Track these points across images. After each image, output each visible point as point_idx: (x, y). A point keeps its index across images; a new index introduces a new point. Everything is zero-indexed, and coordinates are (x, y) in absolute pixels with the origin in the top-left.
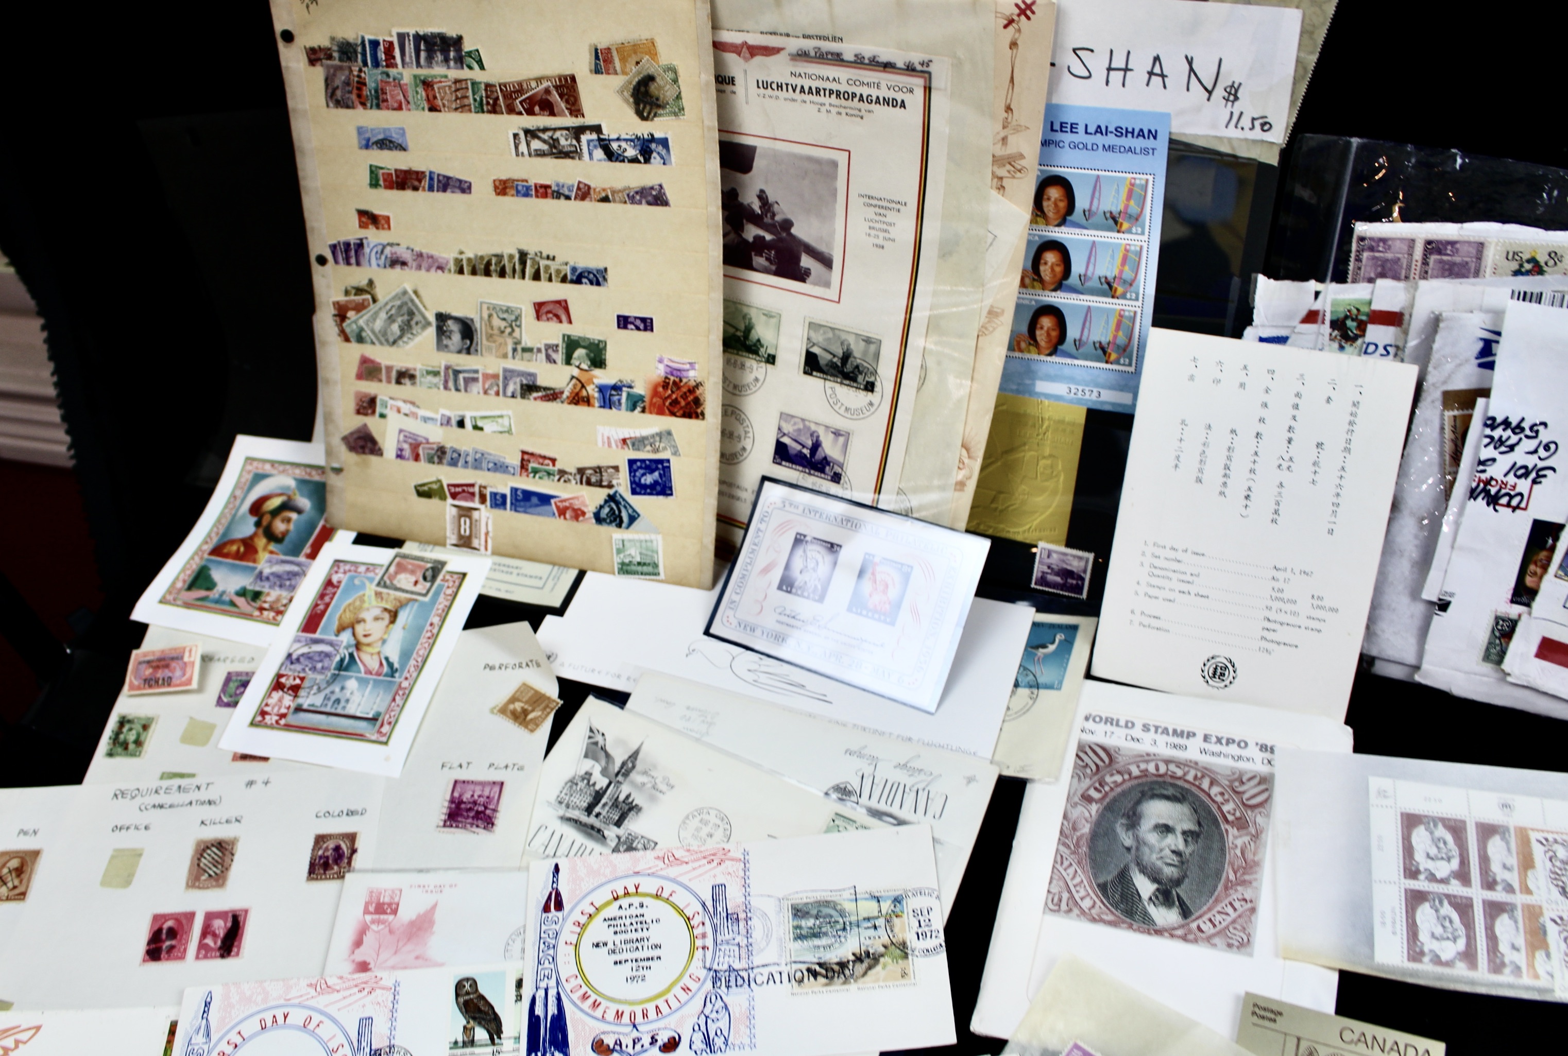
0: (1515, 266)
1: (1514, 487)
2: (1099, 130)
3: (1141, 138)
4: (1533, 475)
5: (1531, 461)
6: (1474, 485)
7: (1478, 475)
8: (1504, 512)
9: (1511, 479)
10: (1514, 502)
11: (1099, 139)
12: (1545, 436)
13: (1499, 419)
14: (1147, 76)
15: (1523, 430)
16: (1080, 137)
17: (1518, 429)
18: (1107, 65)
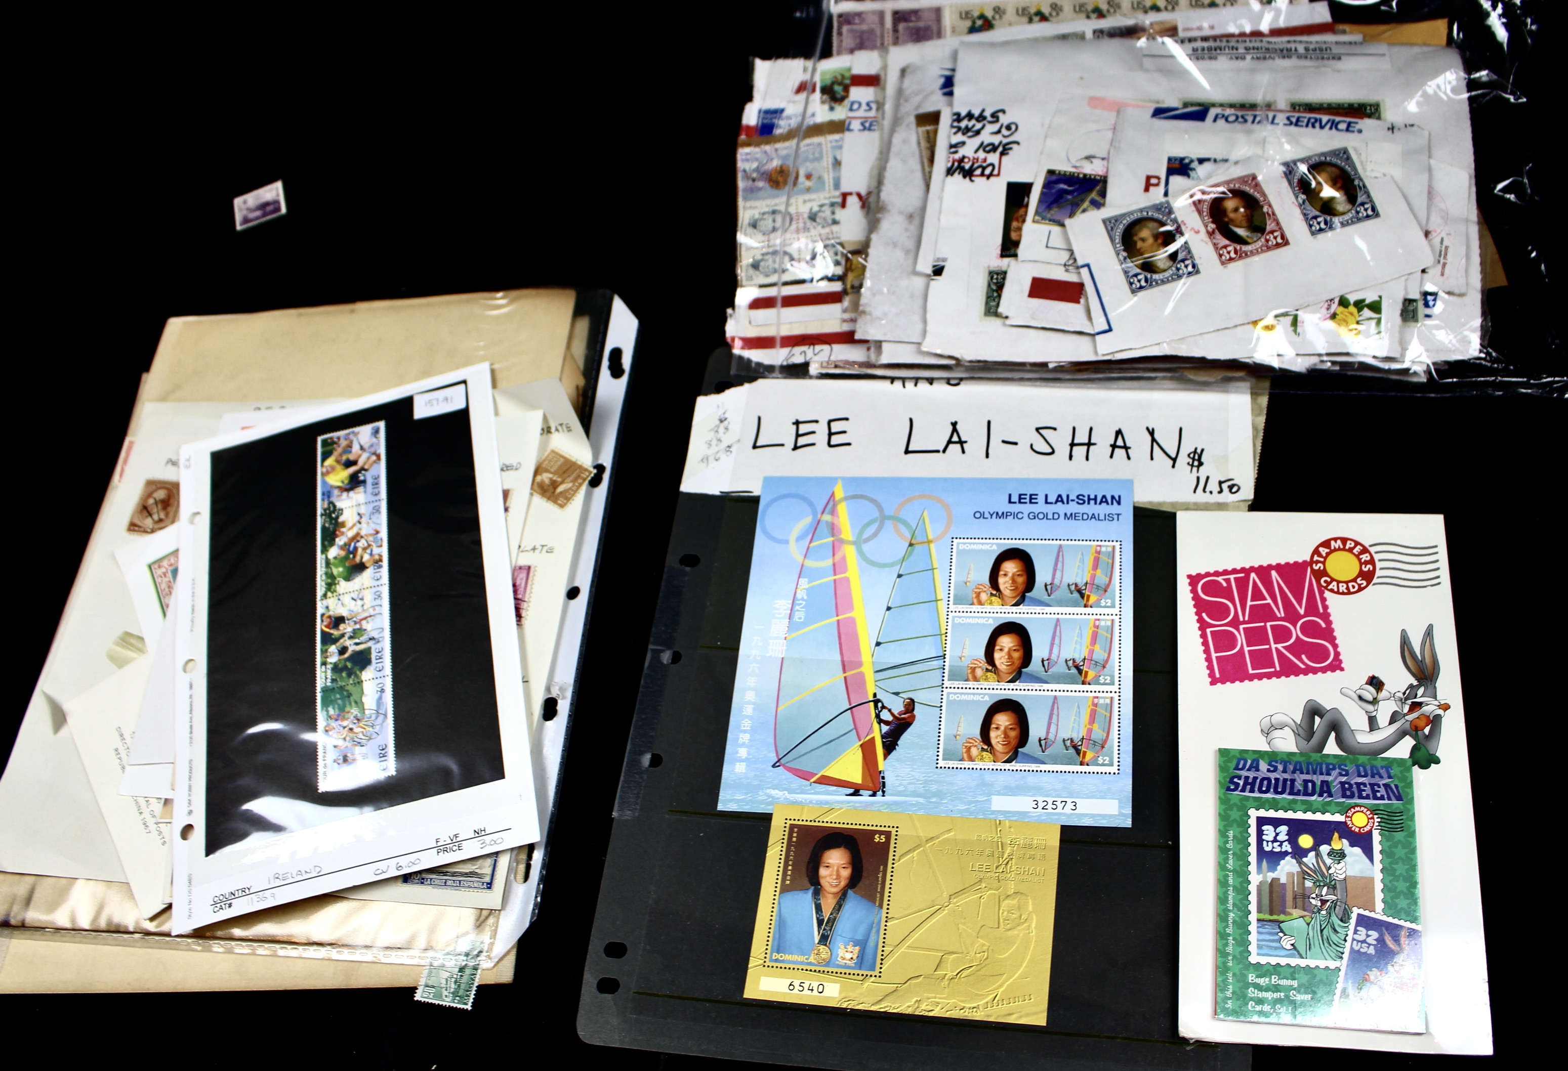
0: (968, 24)
1: (985, 160)
2: (1059, 499)
3: (1104, 505)
4: (1000, 149)
5: (996, 140)
6: (949, 165)
7: (952, 156)
8: (980, 181)
9: (981, 155)
10: (988, 171)
11: (1060, 508)
12: (1004, 119)
13: (963, 113)
14: (1111, 449)
15: (985, 118)
16: (1040, 507)
17: (981, 118)
18: (1070, 441)
